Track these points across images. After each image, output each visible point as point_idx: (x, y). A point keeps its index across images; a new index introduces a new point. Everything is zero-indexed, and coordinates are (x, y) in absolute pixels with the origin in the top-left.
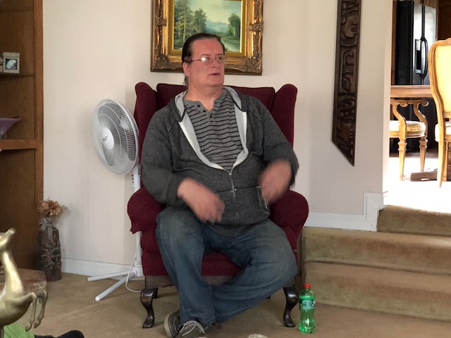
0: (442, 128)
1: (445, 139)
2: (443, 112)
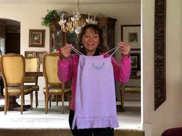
0: (6, 90)
1: (7, 94)
2: (6, 83)
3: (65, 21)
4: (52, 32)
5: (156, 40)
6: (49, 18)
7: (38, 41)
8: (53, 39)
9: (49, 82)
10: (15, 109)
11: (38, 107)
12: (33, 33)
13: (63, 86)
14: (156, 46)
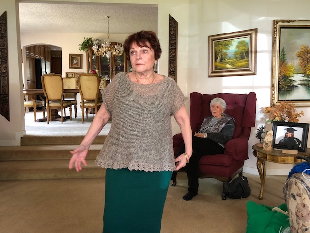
0: (48, 104)
1: (49, 108)
2: (48, 98)
3: (98, 47)
4: (88, 56)
5: (170, 63)
6: (86, 45)
7: (77, 64)
8: (89, 62)
9: (84, 97)
10: (57, 119)
11: (77, 118)
12: (72, 57)
13: (96, 101)
14: (170, 68)
